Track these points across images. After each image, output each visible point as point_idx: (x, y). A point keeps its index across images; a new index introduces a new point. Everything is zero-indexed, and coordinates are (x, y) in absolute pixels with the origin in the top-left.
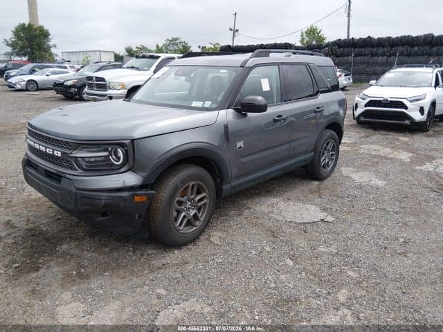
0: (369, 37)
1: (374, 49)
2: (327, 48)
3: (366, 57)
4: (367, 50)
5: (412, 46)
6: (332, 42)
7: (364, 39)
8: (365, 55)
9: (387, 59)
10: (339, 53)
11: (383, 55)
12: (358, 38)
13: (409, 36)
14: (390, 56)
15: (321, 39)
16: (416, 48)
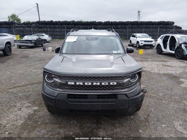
0: (52, 21)
1: (55, 26)
2: (34, 25)
3: (52, 29)
4: (52, 26)
5: (69, 25)
6: (36, 22)
7: (50, 21)
8: (51, 28)
9: (60, 30)
10: (40, 27)
11: (59, 28)
12: (47, 21)
13: (67, 21)
14: (61, 28)
15: (19, 20)
16: (70, 26)
